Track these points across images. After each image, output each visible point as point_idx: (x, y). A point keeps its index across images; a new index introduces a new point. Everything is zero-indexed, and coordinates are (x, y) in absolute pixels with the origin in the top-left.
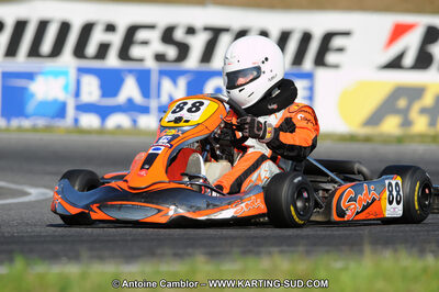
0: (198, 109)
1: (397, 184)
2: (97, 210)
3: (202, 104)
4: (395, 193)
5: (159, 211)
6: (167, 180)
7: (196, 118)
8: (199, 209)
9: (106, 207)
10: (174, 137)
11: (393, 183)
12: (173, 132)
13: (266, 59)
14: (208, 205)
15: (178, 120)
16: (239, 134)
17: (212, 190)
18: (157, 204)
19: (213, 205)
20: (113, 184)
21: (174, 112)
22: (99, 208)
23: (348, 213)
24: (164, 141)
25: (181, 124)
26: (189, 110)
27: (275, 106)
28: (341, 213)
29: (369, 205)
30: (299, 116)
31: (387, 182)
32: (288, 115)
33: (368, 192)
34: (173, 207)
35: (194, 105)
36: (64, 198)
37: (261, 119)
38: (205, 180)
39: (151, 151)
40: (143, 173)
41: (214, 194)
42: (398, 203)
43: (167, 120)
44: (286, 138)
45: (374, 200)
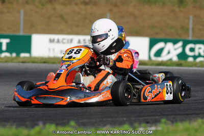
0: (79, 52)
1: (170, 85)
2: (34, 99)
3: (81, 50)
4: (169, 89)
5: (63, 99)
6: (66, 85)
7: (78, 56)
8: (81, 98)
9: (38, 98)
10: (69, 65)
11: (168, 84)
12: (68, 63)
13: (111, 30)
14: (85, 96)
15: (70, 57)
16: (98, 63)
17: (86, 89)
18: (61, 96)
19: (87, 96)
20: (41, 87)
21: (68, 54)
22: (35, 98)
23: (149, 98)
24: (64, 67)
25: (72, 59)
26: (75, 53)
27: (114, 51)
28: (145, 98)
29: (158, 94)
30: (125, 55)
31: (165, 84)
32: (120, 54)
33: (157, 89)
34: (69, 97)
35: (77, 50)
36: (19, 94)
37: (108, 56)
38: (83, 85)
39: (58, 72)
40: (55, 82)
41: (87, 91)
42: (171, 93)
43: (65, 57)
44: (119, 65)
45: (160, 92)
